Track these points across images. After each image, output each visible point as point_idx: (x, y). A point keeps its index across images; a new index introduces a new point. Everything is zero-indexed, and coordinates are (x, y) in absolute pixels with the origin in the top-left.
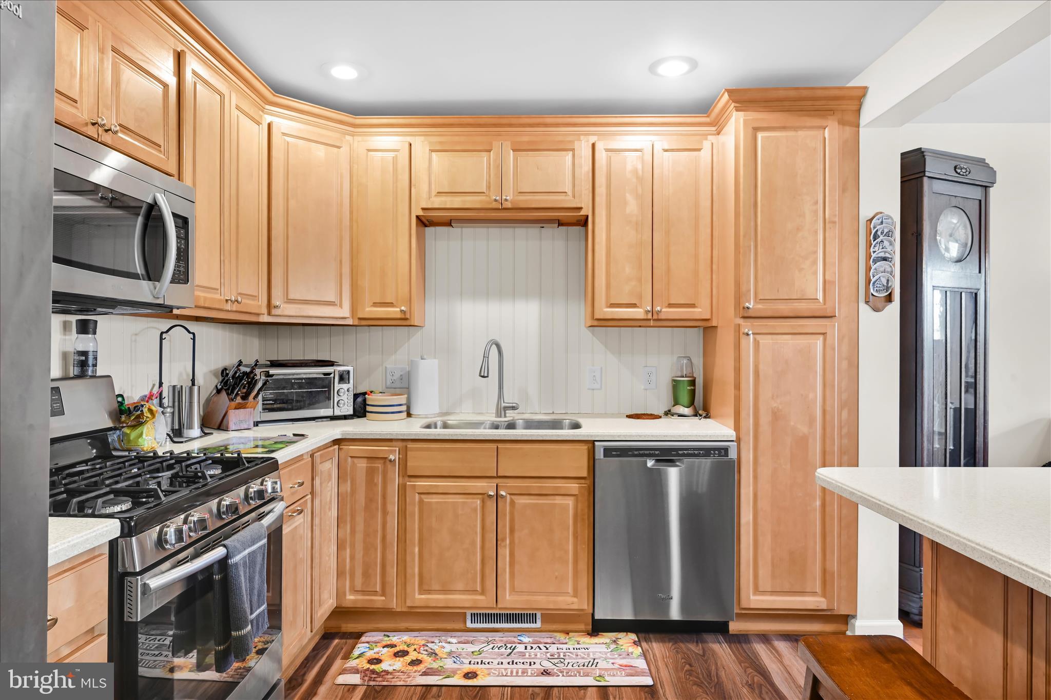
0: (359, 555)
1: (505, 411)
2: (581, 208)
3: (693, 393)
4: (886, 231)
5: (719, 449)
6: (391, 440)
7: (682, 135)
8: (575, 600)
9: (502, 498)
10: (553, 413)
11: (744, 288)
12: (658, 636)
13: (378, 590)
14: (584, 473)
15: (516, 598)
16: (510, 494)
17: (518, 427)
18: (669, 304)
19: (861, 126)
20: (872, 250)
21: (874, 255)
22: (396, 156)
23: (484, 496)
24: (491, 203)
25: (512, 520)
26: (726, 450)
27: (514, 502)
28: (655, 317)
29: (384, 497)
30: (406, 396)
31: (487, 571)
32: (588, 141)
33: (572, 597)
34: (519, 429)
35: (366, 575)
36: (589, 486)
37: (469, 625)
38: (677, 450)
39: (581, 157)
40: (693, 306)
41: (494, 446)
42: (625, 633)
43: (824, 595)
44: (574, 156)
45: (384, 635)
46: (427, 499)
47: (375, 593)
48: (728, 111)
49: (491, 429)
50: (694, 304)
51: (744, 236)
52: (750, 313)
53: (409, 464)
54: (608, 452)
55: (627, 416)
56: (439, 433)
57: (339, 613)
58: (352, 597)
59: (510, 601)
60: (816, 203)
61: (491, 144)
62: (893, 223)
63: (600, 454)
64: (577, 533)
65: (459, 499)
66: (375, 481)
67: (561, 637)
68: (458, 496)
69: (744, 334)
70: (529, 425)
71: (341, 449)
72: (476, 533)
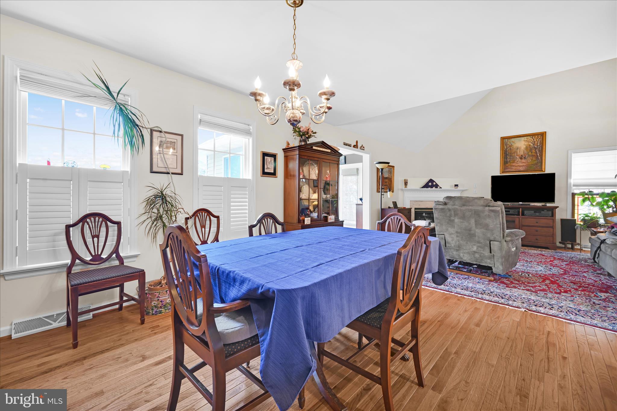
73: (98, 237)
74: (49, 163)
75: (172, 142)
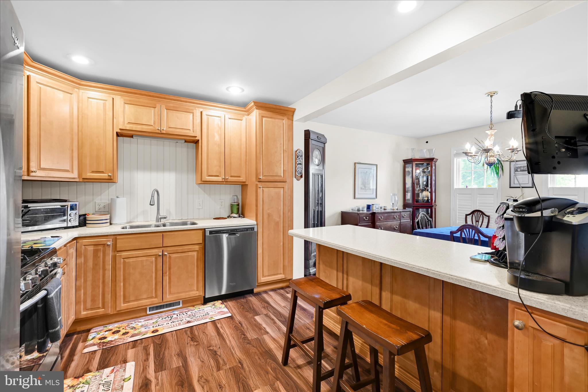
0: (89, 291)
1: (160, 219)
2: (196, 137)
3: (238, 209)
4: (301, 155)
5: (251, 228)
6: (107, 236)
7: (236, 114)
8: (197, 292)
9: (165, 255)
10: (182, 219)
11: (258, 171)
12: (229, 299)
13: (100, 307)
14: (201, 242)
15: (171, 296)
16: (168, 254)
17: (167, 226)
18: (231, 176)
19: (294, 120)
20: (297, 161)
21: (297, 163)
22: (105, 103)
23: (156, 256)
24: (156, 130)
25: (170, 265)
26: (253, 228)
27: (171, 257)
28: (226, 181)
29: (104, 262)
30: (109, 215)
31: (158, 287)
32: (199, 110)
33: (196, 291)
34: (168, 226)
35: (93, 300)
36: (203, 247)
37: (148, 312)
38: (236, 229)
39: (196, 116)
40: (239, 177)
41: (161, 234)
42: (217, 301)
43: (284, 274)
44: (193, 115)
45: (104, 327)
46: (127, 260)
47: (99, 308)
48: (252, 109)
49: (155, 227)
50: (240, 176)
51: (259, 153)
52: (261, 180)
53: (118, 245)
54: (211, 232)
55: (214, 219)
56: (128, 231)
57: (77, 322)
58: (85, 313)
59: (169, 298)
60: (281, 144)
61: (156, 105)
62: (302, 153)
63: (208, 234)
64: (198, 265)
65: (144, 259)
66: (99, 255)
67: (192, 308)
68: (143, 257)
69: (259, 187)
70: (172, 224)
71: (78, 242)
72: (153, 272)
73: (478, 222)
74: (467, 187)
75: (524, 166)
